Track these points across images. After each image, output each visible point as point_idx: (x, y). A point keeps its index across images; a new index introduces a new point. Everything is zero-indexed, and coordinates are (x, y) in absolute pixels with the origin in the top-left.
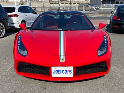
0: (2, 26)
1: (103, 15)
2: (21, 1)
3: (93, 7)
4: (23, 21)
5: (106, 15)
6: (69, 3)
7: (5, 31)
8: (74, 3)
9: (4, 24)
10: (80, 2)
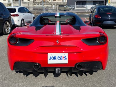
0: (8, 24)
1: (80, 14)
2: (9, 2)
3: (70, 7)
4: (23, 20)
5: (82, 14)
6: (50, 4)
7: (10, 29)
8: (54, 4)
9: (9, 22)
10: (59, 3)
